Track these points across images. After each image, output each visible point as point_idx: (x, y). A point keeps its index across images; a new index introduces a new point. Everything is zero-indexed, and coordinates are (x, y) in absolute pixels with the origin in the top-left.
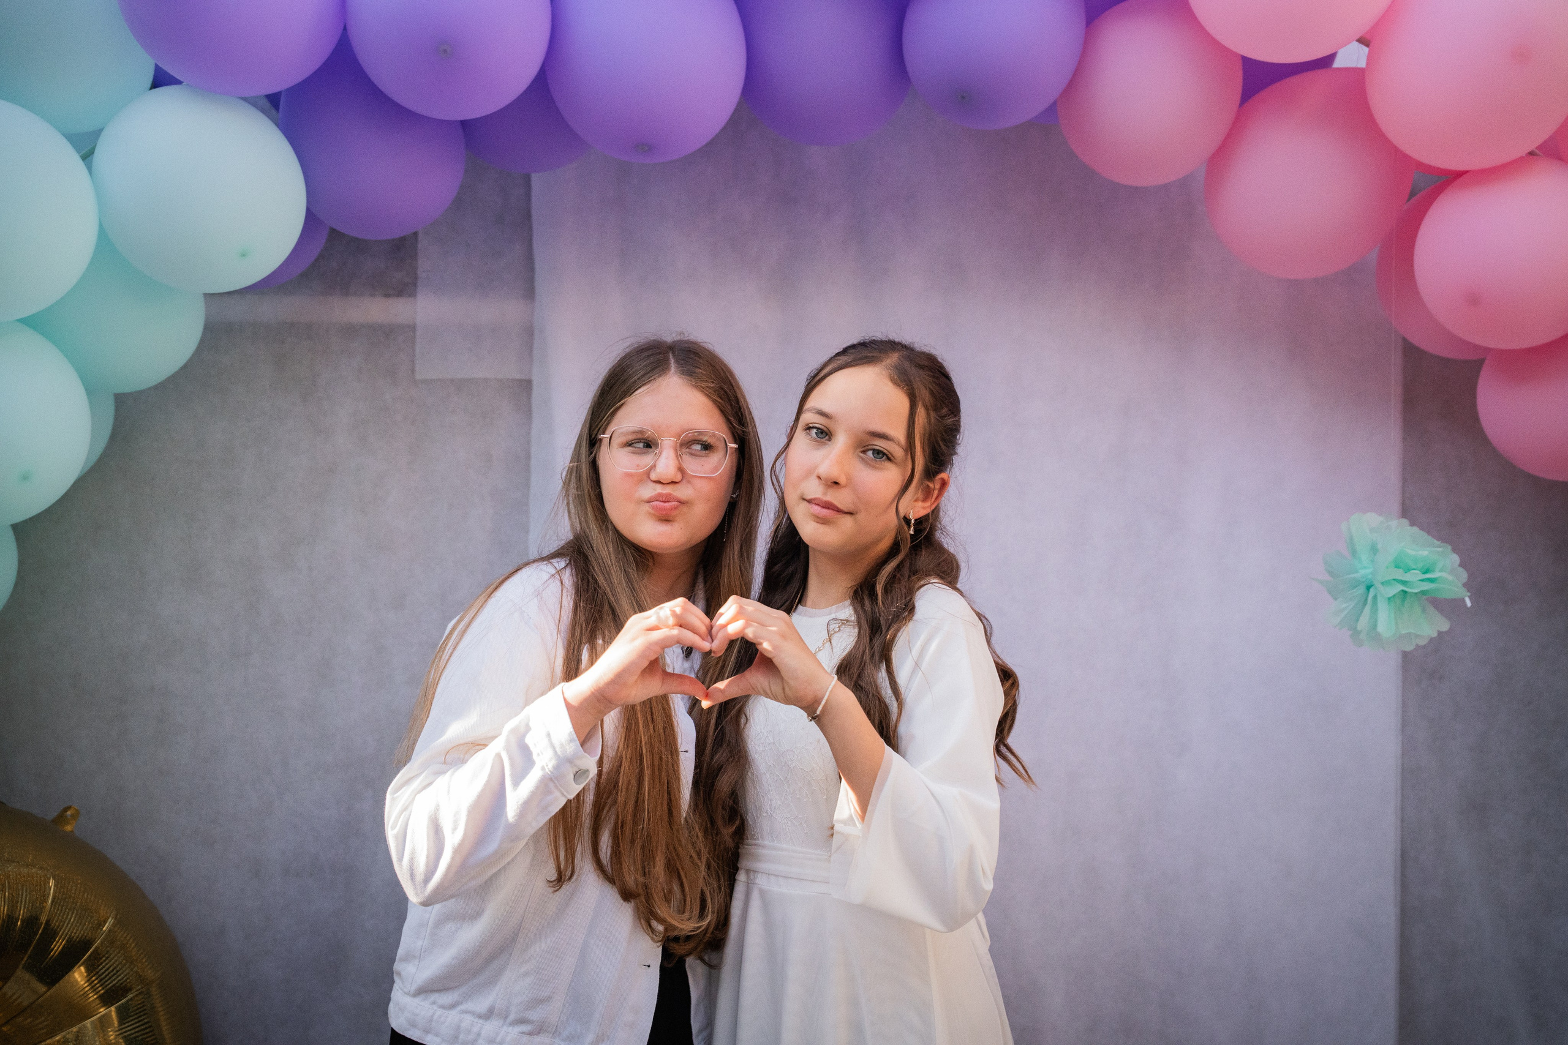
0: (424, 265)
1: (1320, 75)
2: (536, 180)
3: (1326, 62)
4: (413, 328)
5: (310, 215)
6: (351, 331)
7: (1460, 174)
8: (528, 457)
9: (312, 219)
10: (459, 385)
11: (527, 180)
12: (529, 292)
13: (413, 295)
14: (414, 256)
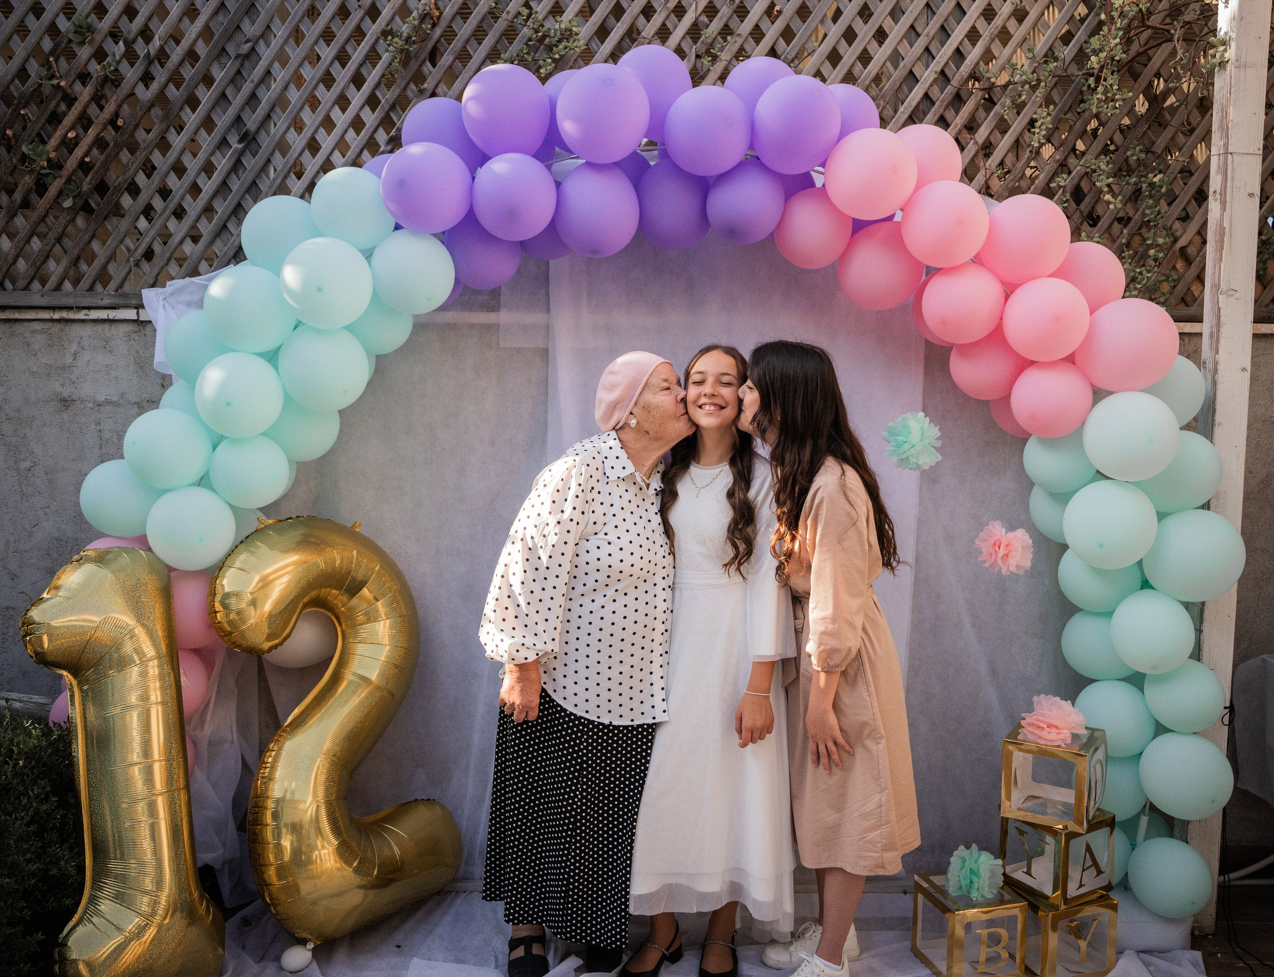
0: (503, 299)
1: (886, 224)
2: (552, 262)
3: (890, 218)
4: (499, 325)
5: (456, 279)
6: (472, 326)
7: (941, 269)
8: (547, 381)
9: (457, 281)
10: (518, 350)
11: (548, 262)
12: (548, 310)
13: (498, 311)
14: (500, 295)
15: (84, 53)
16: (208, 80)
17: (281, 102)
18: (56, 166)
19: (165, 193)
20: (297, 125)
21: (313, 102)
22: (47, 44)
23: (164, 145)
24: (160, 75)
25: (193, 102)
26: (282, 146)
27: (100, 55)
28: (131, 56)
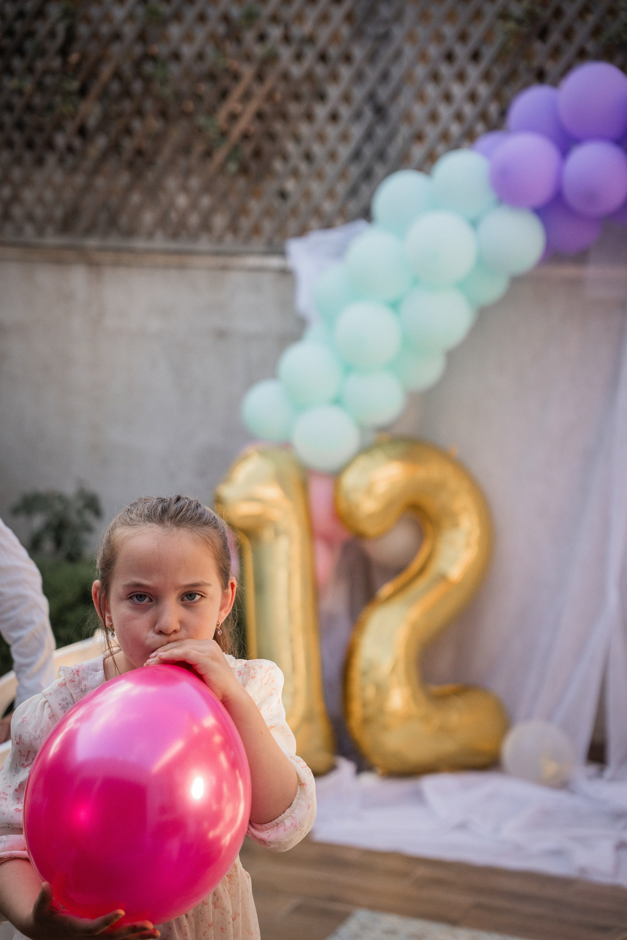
4: (585, 279)
13: (586, 265)
15: (249, 36)
16: (347, 58)
17: (408, 77)
18: (224, 134)
19: (308, 157)
20: (421, 97)
21: (435, 77)
22: (221, 29)
23: (309, 117)
24: (310, 54)
25: (334, 77)
26: (407, 117)
27: (262, 38)
28: (287, 39)
